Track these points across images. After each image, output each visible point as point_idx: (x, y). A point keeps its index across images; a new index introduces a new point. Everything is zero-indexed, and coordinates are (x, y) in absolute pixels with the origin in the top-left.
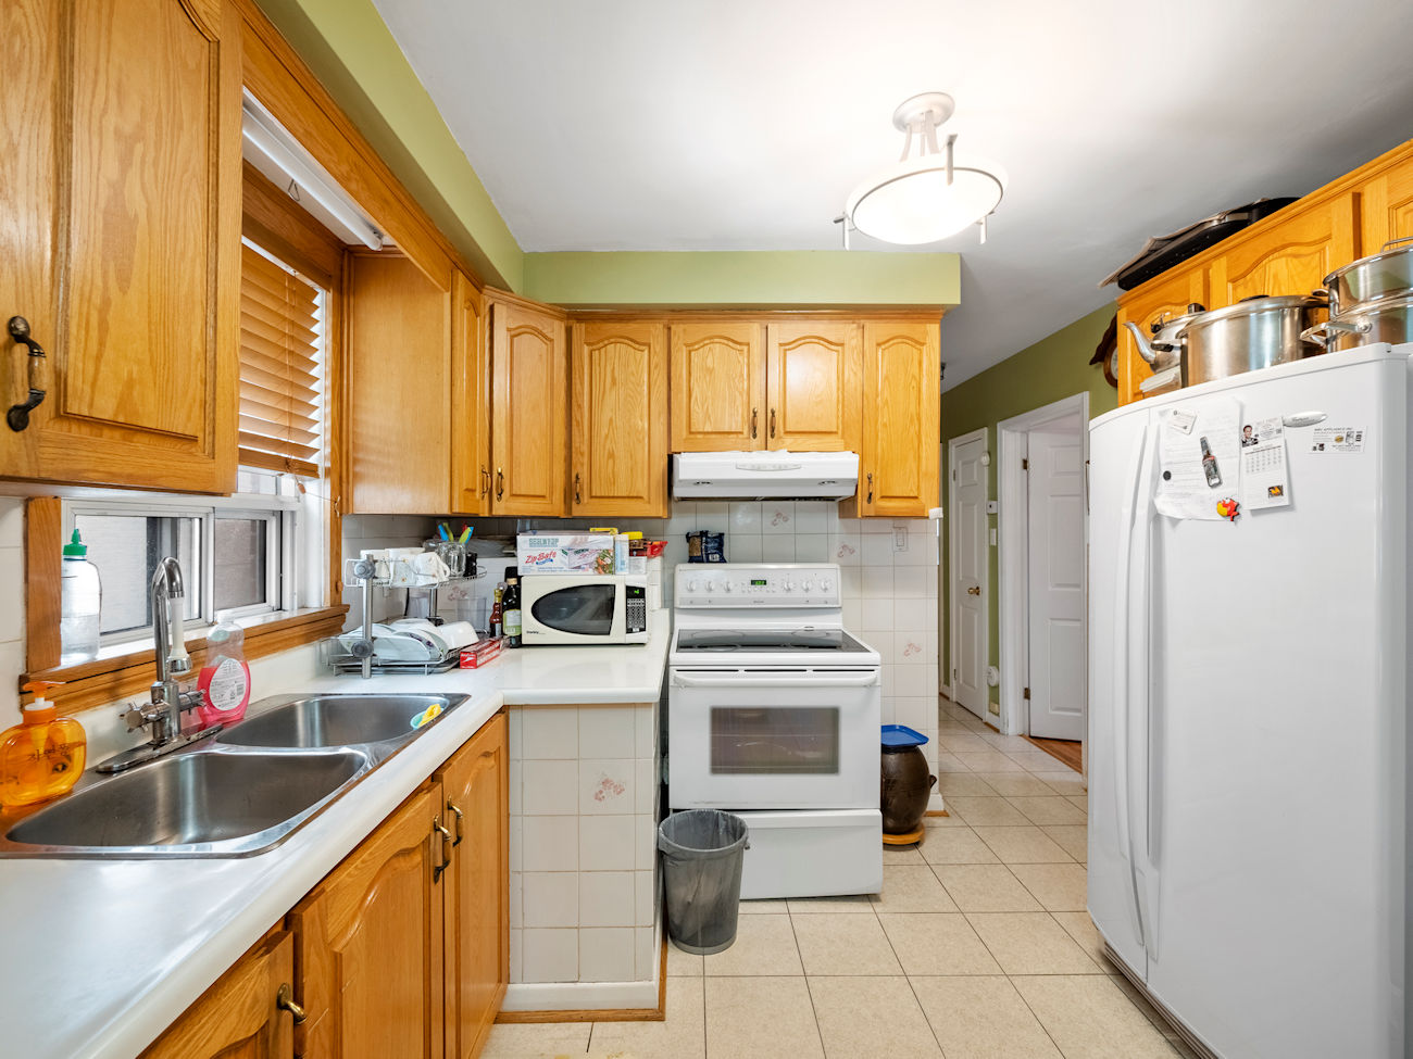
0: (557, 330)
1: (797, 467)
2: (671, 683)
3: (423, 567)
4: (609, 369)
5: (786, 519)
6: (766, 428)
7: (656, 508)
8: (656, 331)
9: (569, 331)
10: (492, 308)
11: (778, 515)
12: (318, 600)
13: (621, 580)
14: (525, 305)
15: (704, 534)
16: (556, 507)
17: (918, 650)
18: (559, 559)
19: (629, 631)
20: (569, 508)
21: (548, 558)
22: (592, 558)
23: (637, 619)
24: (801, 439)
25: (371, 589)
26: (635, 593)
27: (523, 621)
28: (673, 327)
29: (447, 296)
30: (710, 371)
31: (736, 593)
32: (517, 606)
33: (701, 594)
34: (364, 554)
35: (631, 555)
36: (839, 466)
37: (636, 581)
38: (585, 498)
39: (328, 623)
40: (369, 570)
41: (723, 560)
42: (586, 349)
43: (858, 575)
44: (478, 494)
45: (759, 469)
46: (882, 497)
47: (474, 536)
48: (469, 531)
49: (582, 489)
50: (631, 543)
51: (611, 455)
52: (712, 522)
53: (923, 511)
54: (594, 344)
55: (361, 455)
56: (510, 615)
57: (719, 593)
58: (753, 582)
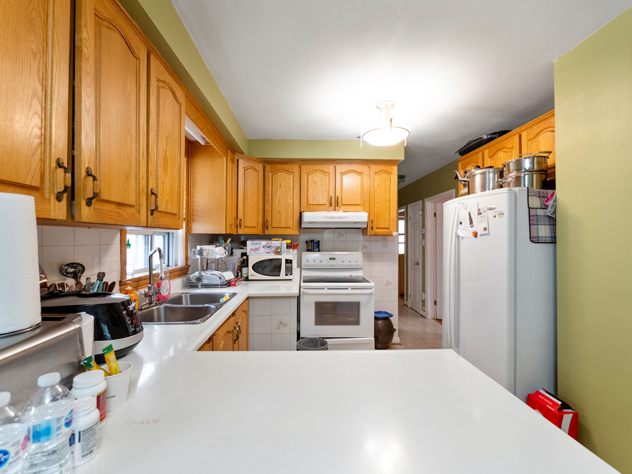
0: (260, 167)
1: (346, 217)
2: (301, 293)
3: (217, 252)
4: (279, 181)
5: (343, 236)
6: (335, 203)
7: (295, 232)
8: (296, 168)
9: (264, 168)
10: (238, 160)
11: (340, 234)
12: (181, 263)
13: (284, 257)
14: (249, 159)
15: (312, 241)
16: (259, 231)
17: (391, 284)
18: (262, 250)
19: (286, 275)
20: (264, 231)
21: (258, 249)
22: (273, 249)
23: (289, 271)
24: (347, 207)
25: (202, 259)
26: (289, 262)
27: (250, 272)
28: (302, 166)
29: (225, 158)
30: (315, 182)
31: (324, 263)
32: (247, 266)
33: (311, 263)
34: (199, 247)
35: (287, 248)
36: (360, 217)
37: (289, 257)
38: (270, 228)
39: (183, 272)
40: (201, 253)
41: (319, 251)
42: (270, 174)
43: (369, 256)
44: (233, 226)
45: (332, 218)
46: (377, 228)
47: (231, 242)
48: (230, 240)
49: (269, 224)
50: (287, 244)
51: (279, 213)
52: (315, 237)
53: (391, 233)
54: (274, 172)
55: (195, 213)
56: (244, 270)
57: (318, 263)
58: (330, 259)
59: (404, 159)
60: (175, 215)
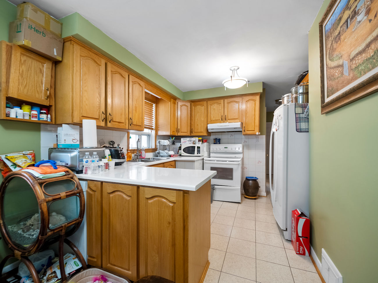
0: (188, 104)
1: (228, 126)
2: (204, 162)
3: (166, 142)
4: (197, 110)
5: (233, 136)
6: (224, 119)
7: (205, 134)
8: (205, 103)
9: (191, 104)
10: (178, 102)
11: (231, 135)
12: (153, 147)
13: (196, 146)
14: (184, 101)
15: (216, 139)
16: (188, 134)
17: (261, 162)
18: (187, 142)
19: (198, 154)
20: (191, 135)
21: (185, 142)
22: (192, 142)
23: (199, 152)
24: (231, 120)
25: (160, 145)
26: (198, 148)
27: (182, 152)
28: (208, 102)
29: (170, 103)
30: (214, 109)
31: (222, 150)
32: (181, 150)
33: (215, 150)
34: (159, 140)
35: (199, 141)
36: (237, 125)
37: (199, 146)
38: (193, 132)
39: (154, 150)
40: (159, 142)
41: (220, 144)
42: (194, 107)
43: (246, 146)
44: (175, 132)
45: (221, 126)
46: (247, 131)
47: (175, 139)
48: (174, 138)
49: (193, 131)
50: (199, 139)
51: (198, 125)
52: (218, 137)
53: (256, 133)
54: (195, 106)
55: (159, 127)
56: (180, 151)
57: (218, 150)
58: (225, 148)
59: (262, 91)
60: (141, 126)
